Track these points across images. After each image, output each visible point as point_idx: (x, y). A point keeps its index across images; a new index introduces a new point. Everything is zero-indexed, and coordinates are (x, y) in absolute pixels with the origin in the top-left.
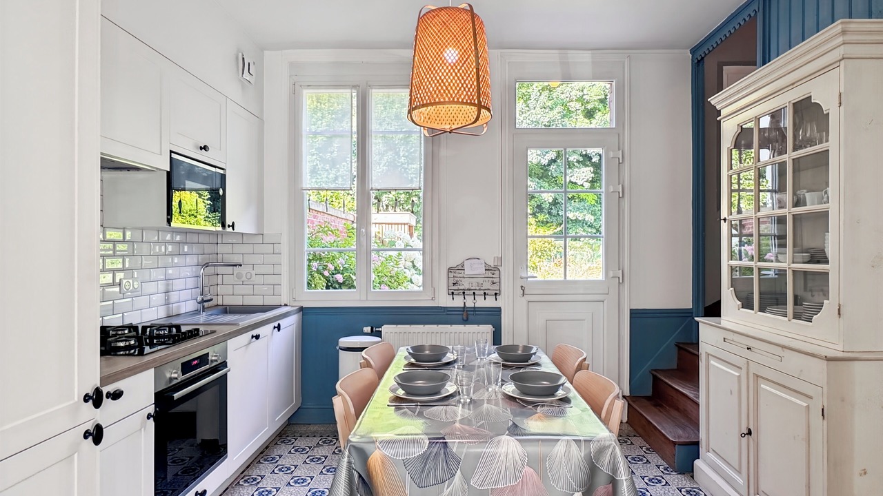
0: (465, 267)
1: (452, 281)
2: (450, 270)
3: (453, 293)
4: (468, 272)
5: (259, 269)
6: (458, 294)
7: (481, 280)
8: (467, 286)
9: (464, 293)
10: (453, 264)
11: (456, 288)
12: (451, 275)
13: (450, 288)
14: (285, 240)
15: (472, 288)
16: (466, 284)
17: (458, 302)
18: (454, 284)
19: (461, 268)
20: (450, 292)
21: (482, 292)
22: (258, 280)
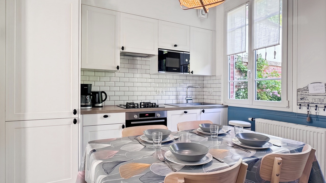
0: (309, 89)
1: (299, 97)
2: (298, 90)
3: (300, 105)
4: (311, 91)
5: (215, 90)
6: (304, 105)
7: (322, 98)
8: (311, 101)
9: (308, 105)
10: (301, 87)
11: (302, 101)
12: (299, 93)
13: (298, 101)
14: (222, 78)
15: (315, 102)
16: (310, 99)
17: (304, 111)
18: (301, 99)
19: (306, 89)
20: (299, 104)
21: (315, 105)
22: (214, 94)
